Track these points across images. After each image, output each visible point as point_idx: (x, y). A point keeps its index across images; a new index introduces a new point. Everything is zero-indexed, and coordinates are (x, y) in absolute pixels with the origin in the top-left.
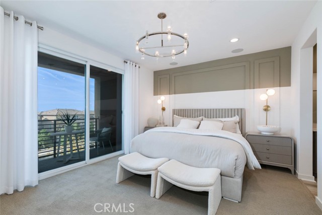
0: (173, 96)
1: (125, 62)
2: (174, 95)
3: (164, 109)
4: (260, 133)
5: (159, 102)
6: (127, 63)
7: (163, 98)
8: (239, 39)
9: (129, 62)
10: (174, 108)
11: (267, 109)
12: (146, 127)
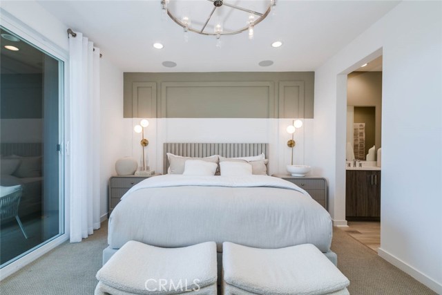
0: (162, 121)
1: (69, 31)
2: (165, 119)
3: (145, 143)
4: (291, 175)
5: (138, 129)
6: (74, 35)
7: (145, 122)
8: (283, 43)
9: (79, 35)
10: (165, 142)
11: (291, 144)
12: (112, 178)
